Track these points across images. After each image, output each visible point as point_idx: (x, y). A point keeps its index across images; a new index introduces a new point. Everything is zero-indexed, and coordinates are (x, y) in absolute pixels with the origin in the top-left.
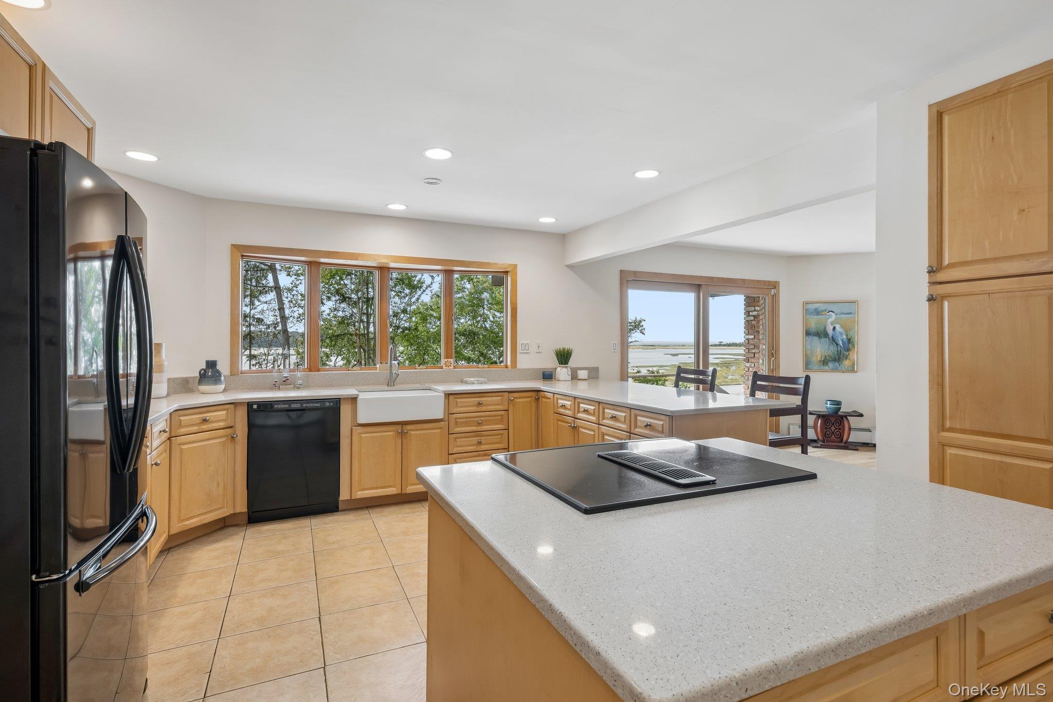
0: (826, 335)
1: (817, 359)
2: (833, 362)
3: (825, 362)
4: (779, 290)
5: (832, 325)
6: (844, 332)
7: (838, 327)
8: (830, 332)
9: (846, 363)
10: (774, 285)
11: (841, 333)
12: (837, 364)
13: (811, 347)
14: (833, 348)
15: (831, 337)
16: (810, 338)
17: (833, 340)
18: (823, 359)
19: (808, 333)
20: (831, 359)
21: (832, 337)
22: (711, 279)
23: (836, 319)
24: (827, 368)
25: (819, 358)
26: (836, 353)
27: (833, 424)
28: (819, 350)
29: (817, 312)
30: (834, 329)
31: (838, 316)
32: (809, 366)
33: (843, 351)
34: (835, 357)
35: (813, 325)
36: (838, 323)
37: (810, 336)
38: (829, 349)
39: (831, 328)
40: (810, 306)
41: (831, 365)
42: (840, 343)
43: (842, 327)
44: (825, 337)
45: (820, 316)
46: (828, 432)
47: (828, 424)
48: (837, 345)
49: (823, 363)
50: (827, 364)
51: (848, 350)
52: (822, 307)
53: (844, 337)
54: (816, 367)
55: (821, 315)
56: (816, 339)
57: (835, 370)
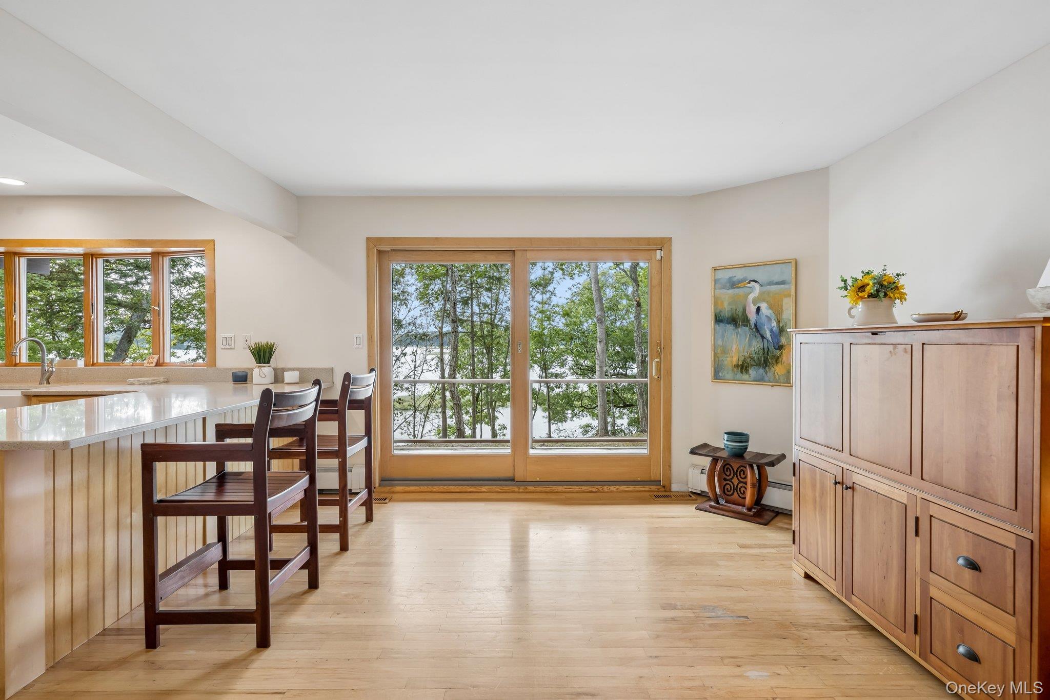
0: (746, 321)
1: (732, 362)
2: (757, 367)
3: (743, 367)
4: (670, 251)
5: (755, 305)
6: (773, 317)
7: (764, 306)
8: (752, 316)
9: (778, 369)
10: (663, 244)
11: (769, 319)
12: (761, 371)
13: (723, 341)
14: (757, 345)
15: (753, 326)
16: (721, 327)
17: (757, 329)
18: (740, 363)
19: (718, 320)
20: (755, 364)
21: (755, 325)
22: (531, 240)
23: (761, 293)
24: (745, 377)
25: (735, 360)
26: (761, 352)
27: (735, 474)
28: (734, 347)
29: (733, 284)
30: (758, 310)
31: (765, 289)
32: (720, 374)
33: (771, 348)
34: (759, 360)
35: (726, 305)
36: (764, 300)
37: (722, 324)
38: (750, 345)
39: (754, 309)
40: (721, 275)
41: (752, 372)
42: (768, 335)
43: (771, 307)
44: (745, 326)
45: (736, 290)
46: (728, 486)
47: (728, 473)
48: (763, 337)
49: (742, 369)
50: (747, 371)
51: (780, 348)
52: (739, 274)
53: (774, 324)
54: (730, 375)
55: (738, 288)
56: (730, 327)
57: (760, 380)
